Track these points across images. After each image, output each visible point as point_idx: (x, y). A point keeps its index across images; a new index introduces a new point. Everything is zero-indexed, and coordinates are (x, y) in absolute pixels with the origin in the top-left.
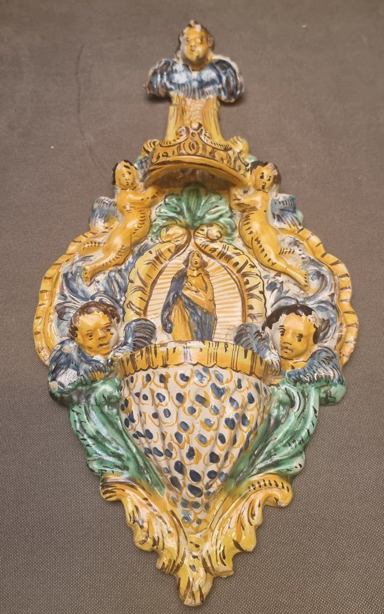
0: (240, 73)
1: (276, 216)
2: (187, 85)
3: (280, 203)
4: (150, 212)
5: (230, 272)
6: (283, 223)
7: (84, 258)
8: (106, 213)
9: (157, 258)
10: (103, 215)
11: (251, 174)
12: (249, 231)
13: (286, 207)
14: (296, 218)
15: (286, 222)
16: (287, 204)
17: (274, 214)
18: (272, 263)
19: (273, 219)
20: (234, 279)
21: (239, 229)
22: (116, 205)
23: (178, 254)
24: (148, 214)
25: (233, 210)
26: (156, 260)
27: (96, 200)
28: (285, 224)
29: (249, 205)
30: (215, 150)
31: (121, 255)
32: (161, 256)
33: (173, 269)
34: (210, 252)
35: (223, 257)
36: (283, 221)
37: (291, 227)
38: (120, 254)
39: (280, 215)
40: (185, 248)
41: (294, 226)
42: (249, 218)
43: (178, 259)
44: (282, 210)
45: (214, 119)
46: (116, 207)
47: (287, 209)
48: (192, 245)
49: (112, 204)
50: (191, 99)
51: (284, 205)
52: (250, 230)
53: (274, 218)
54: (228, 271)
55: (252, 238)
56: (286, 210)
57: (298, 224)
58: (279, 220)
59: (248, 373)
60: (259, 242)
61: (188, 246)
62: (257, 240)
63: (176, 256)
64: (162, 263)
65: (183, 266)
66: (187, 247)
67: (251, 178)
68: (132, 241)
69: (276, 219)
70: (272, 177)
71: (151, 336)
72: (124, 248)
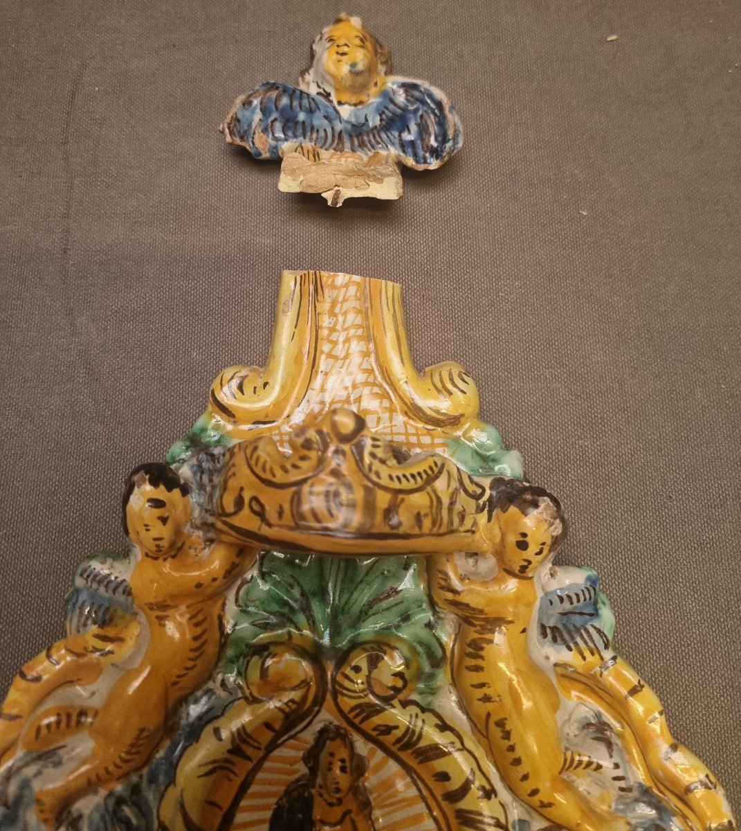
0: (452, 108)
1: (548, 631)
2: (325, 130)
3: (561, 599)
4: (221, 602)
5: (425, 792)
6: (564, 648)
8: (107, 604)
9: (234, 751)
10: (100, 606)
11: (489, 520)
12: (479, 693)
14: (599, 631)
15: (572, 645)
16: (579, 601)
17: (543, 628)
18: (541, 802)
19: (540, 637)
20: (435, 819)
21: (452, 663)
22: (130, 594)
23: (292, 733)
24: (216, 612)
25: (437, 608)
26: (232, 757)
27: (79, 571)
28: (570, 650)
29: (481, 611)
30: (400, 496)
31: (137, 753)
32: (244, 741)
33: (276, 776)
34: (374, 733)
35: (410, 751)
36: (565, 642)
37: (584, 658)
38: (134, 750)
39: (560, 626)
40: (310, 718)
41: (593, 654)
42: (482, 653)
43: (291, 747)
45: (394, 316)
46: (130, 599)
48: (329, 711)
49: (121, 589)
50: (332, 151)
51: (572, 603)
52: (485, 690)
53: (544, 635)
54: (419, 790)
55: (489, 715)
56: (575, 613)
57: (601, 645)
58: (555, 640)
60: (507, 735)
61: (318, 712)
62: (501, 724)
63: (285, 737)
64: (248, 758)
65: (303, 769)
66: (314, 717)
67: (490, 531)
68: (171, 705)
69: (550, 636)
72: (145, 734)
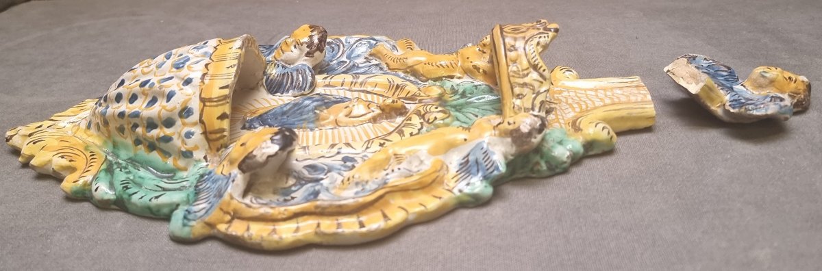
1: (466, 159)
3: (485, 153)
6: (457, 169)
7: (394, 46)
9: (398, 86)
13: (481, 164)
15: (459, 172)
16: (485, 161)
17: (467, 156)
19: (462, 156)
26: (395, 87)
36: (461, 168)
37: (452, 177)
44: (477, 162)
47: (480, 167)
51: (483, 159)
58: (461, 164)
59: (203, 96)
68: (416, 67)
69: (463, 161)
70: (516, 126)
71: (295, 87)
